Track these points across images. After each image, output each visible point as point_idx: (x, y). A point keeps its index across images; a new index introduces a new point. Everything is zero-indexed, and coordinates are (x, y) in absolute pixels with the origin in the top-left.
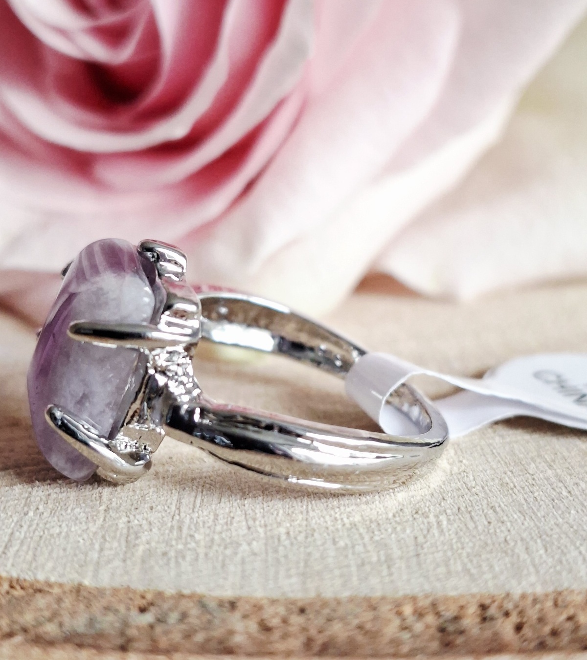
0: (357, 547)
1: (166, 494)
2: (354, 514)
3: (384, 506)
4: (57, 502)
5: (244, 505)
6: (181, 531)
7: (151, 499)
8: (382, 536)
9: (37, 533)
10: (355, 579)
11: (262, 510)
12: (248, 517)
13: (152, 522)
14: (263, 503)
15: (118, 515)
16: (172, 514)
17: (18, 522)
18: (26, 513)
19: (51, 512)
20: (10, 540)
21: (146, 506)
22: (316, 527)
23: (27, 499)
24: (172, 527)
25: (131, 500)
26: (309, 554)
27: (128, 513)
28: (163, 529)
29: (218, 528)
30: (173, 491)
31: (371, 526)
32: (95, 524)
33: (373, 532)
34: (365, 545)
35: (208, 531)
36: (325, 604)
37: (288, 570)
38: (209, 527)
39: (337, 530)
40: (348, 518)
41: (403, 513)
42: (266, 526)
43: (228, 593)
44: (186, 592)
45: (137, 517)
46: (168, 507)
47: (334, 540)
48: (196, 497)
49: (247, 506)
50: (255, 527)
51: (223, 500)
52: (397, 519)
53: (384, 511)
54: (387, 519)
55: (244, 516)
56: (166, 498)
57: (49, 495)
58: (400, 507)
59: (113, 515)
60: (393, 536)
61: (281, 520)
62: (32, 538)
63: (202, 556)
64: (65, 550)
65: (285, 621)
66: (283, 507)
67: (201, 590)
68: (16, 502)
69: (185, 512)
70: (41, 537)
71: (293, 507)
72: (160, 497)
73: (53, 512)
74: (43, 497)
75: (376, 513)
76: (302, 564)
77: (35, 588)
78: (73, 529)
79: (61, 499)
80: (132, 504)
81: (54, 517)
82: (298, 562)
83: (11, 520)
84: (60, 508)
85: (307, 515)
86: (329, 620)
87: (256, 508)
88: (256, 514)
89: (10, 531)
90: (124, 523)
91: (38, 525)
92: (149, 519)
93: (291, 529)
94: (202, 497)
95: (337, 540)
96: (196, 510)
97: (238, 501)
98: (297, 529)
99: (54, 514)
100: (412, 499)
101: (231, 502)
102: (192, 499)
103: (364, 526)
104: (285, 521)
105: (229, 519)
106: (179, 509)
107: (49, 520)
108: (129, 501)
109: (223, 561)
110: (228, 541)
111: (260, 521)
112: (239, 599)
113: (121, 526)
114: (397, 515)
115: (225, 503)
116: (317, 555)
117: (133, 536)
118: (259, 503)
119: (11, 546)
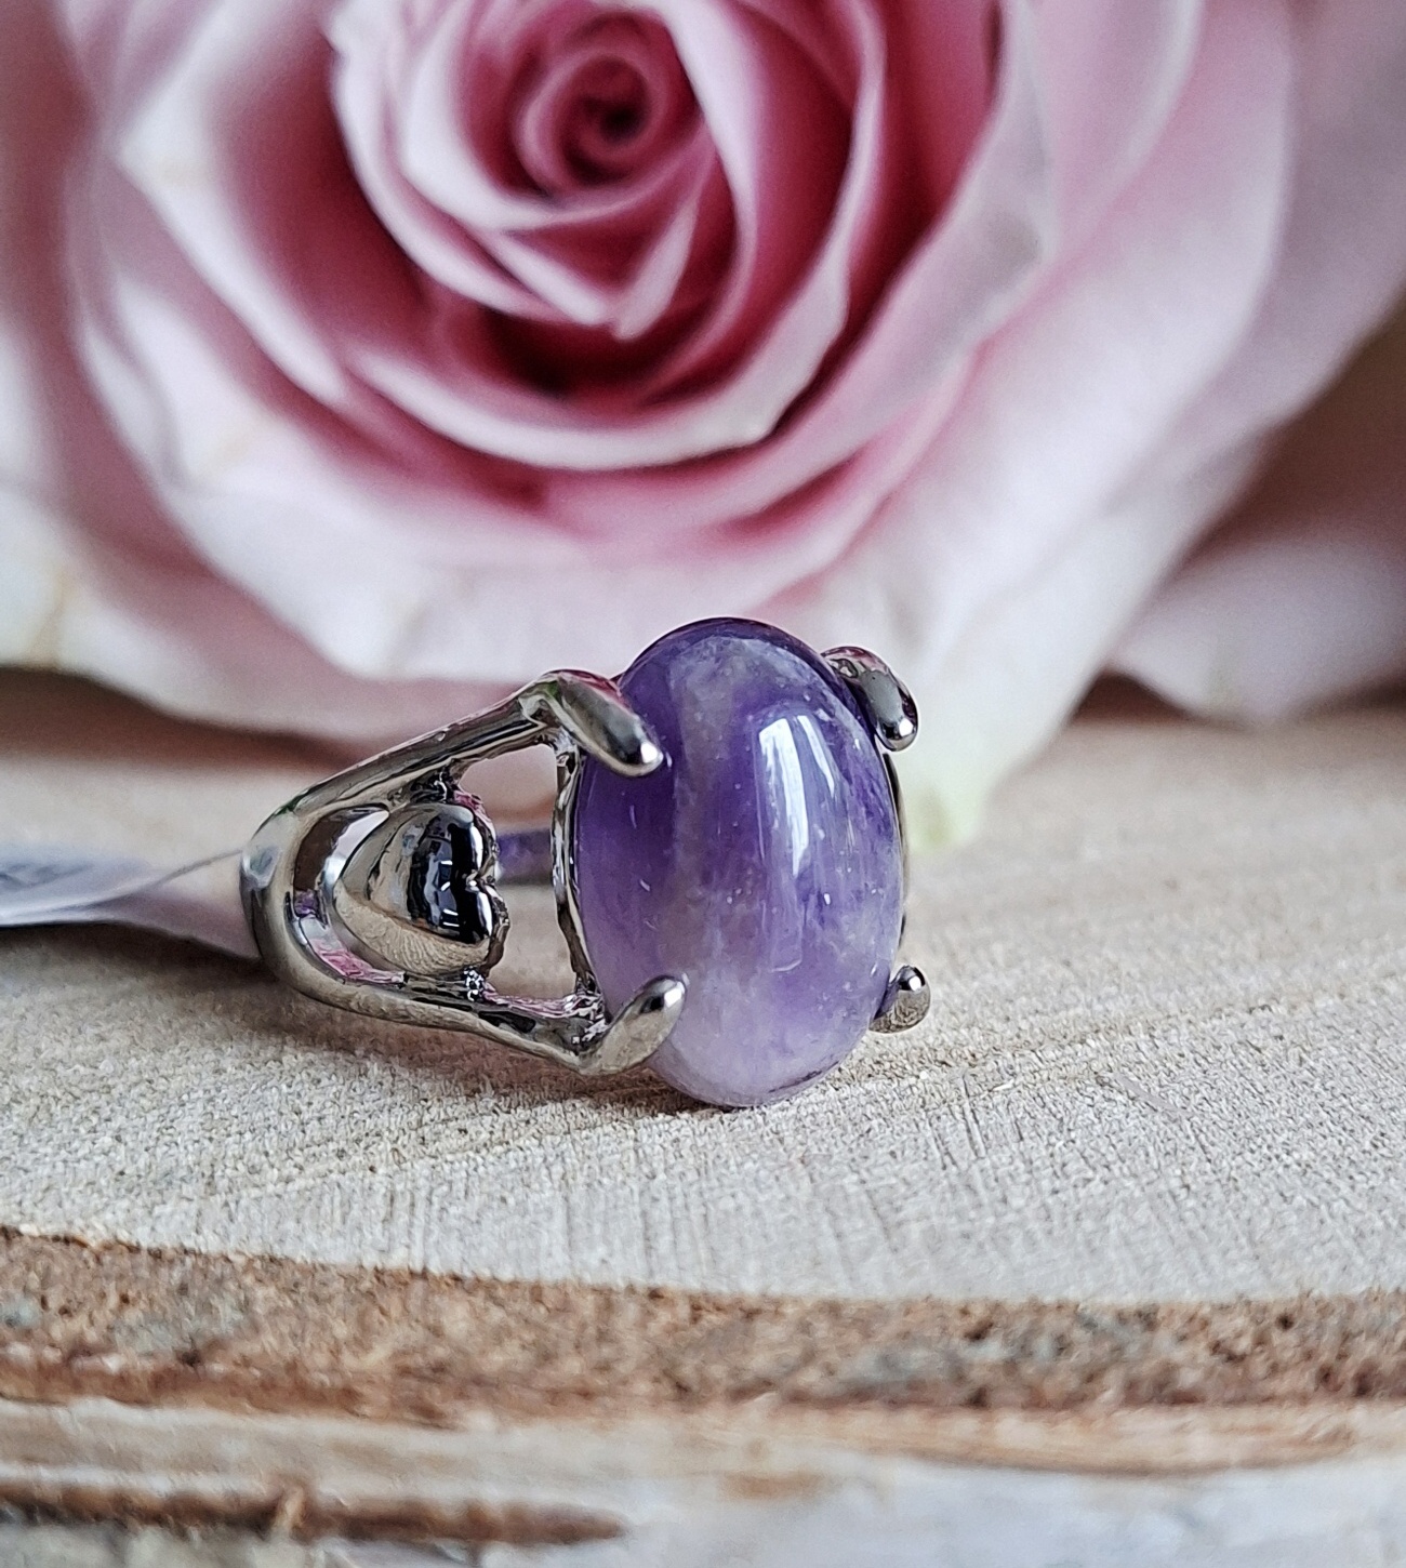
0: (1335, 1205)
1: (904, 1126)
2: (1295, 1146)
3: (1344, 1129)
4: (700, 1153)
5: (1073, 1141)
6: (975, 1193)
7: (882, 1139)
8: (1371, 1183)
9: (693, 1210)
10: (1360, 1261)
11: (1111, 1148)
12: (1091, 1161)
13: (909, 1179)
14: (1107, 1136)
15: (833, 1170)
16: (939, 1163)
17: (641, 1193)
18: (650, 1175)
19: (699, 1174)
20: (647, 1226)
21: (880, 1151)
22: (1233, 1174)
23: (636, 1152)
24: (953, 1188)
25: (844, 1143)
26: (1249, 1221)
27: (852, 1164)
28: (938, 1189)
29: (1046, 1185)
30: (921, 1125)
31: (1340, 1167)
32: (798, 1188)
33: (1351, 1178)
34: (1347, 1202)
35: (1027, 1190)
36: (1325, 1309)
37: (1225, 1252)
38: (1028, 1183)
39: (1278, 1176)
40: (1288, 1154)
41: (1389, 1139)
42: (1135, 1176)
43: (1131, 1300)
44: (1049, 1299)
45: (876, 1171)
46: (925, 1152)
47: (1282, 1195)
48: (969, 1131)
49: (1078, 1142)
50: (1117, 1179)
51: (1025, 1135)
52: (1384, 1151)
53: (1350, 1139)
54: (1364, 1152)
55: (1082, 1160)
56: (912, 1136)
57: (677, 1140)
58: (1377, 1130)
59: (825, 1170)
60: (1392, 1180)
61: (1159, 1165)
62: (688, 1218)
63: (1039, 1236)
64: (765, 1236)
65: (1261, 1340)
66: (1149, 1140)
67: (1073, 1294)
68: (618, 1156)
69: (963, 1158)
70: (705, 1216)
71: (1169, 1140)
72: (898, 1134)
73: (702, 1170)
74: (666, 1145)
75: (1336, 1142)
76: (1243, 1240)
77: (746, 1306)
78: (762, 1199)
79: (704, 1146)
80: (851, 1150)
81: (708, 1179)
82: (1237, 1239)
83: (628, 1190)
84: (710, 1163)
85: (1205, 1153)
86: (1346, 1337)
87: (1097, 1144)
88: (1103, 1155)
89: (637, 1210)
90: (855, 1184)
91: (685, 1195)
92: (901, 1176)
93: (1189, 1180)
94: (981, 1133)
95: (1287, 1194)
96: (983, 1153)
97: (1059, 1135)
98: (1199, 1180)
99: (706, 1172)
100: (1393, 1114)
101: (1045, 1137)
102: (965, 1134)
103: (1328, 1167)
104: (1167, 1166)
105: (1057, 1168)
106: (948, 1153)
107: (704, 1185)
108: (840, 1144)
109: (1088, 1243)
110: (1077, 1207)
111: (1121, 1169)
112: (1155, 1309)
113: (852, 1189)
114: (1379, 1144)
115: (1031, 1138)
116: (1266, 1223)
117: (884, 1208)
118: (1099, 1136)
119: (656, 1234)
